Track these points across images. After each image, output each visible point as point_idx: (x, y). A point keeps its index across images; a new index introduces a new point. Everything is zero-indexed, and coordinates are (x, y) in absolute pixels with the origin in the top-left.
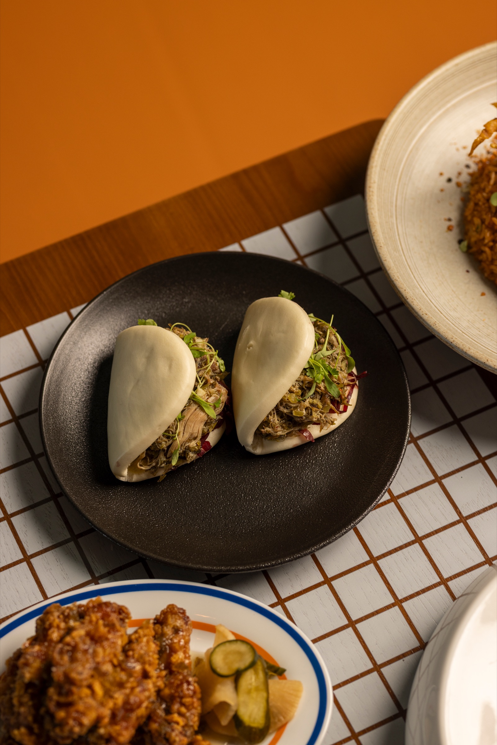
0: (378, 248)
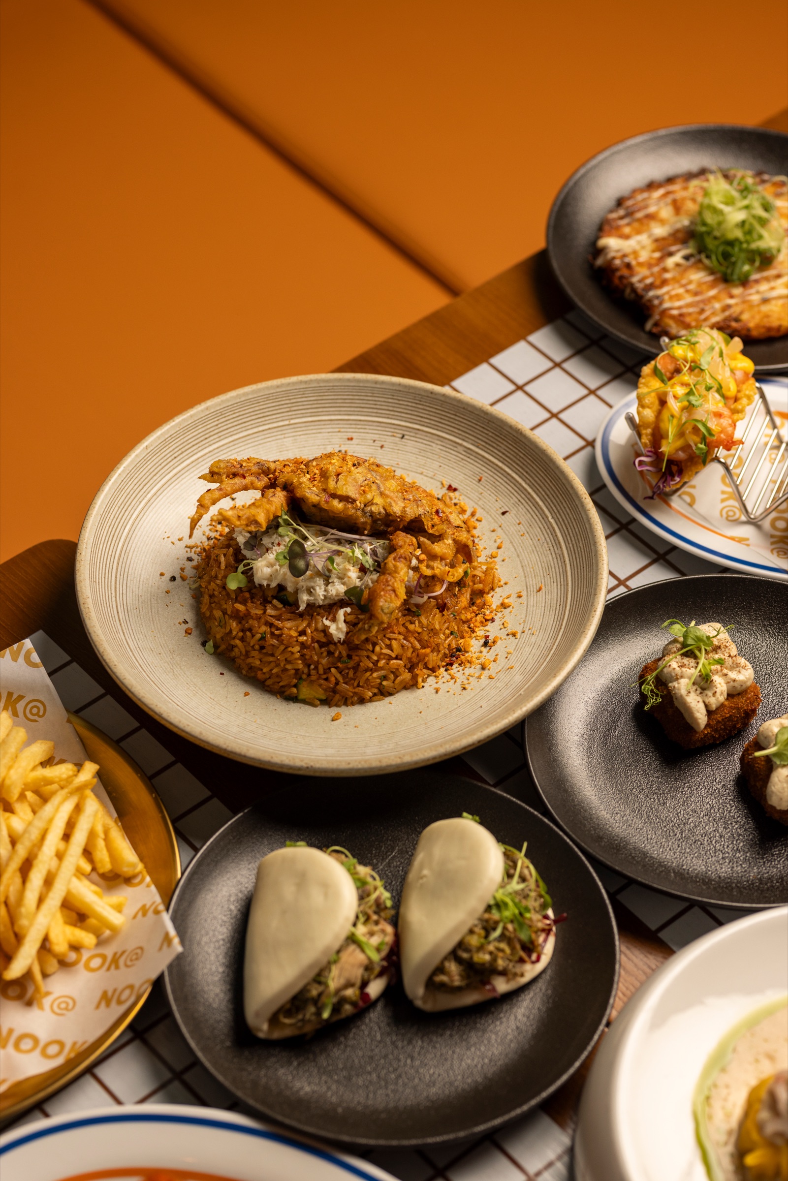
0: (113, 667)
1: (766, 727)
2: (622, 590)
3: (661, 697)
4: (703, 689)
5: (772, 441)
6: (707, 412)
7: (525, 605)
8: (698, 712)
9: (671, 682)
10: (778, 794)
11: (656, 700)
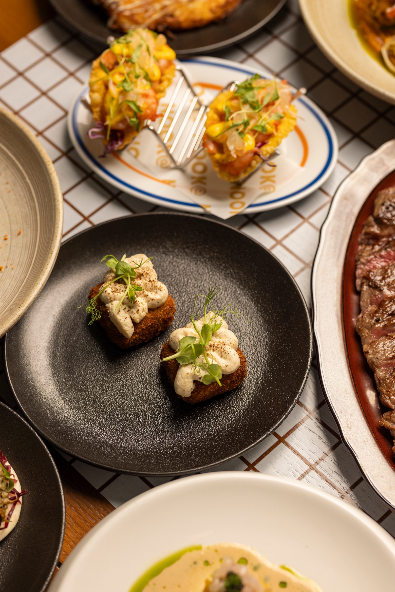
1: (174, 335)
2: (86, 226)
3: (101, 315)
4: (130, 307)
5: (194, 104)
6: (137, 94)
7: (9, 246)
8: (126, 326)
9: (107, 303)
10: (182, 387)
11: (97, 316)
